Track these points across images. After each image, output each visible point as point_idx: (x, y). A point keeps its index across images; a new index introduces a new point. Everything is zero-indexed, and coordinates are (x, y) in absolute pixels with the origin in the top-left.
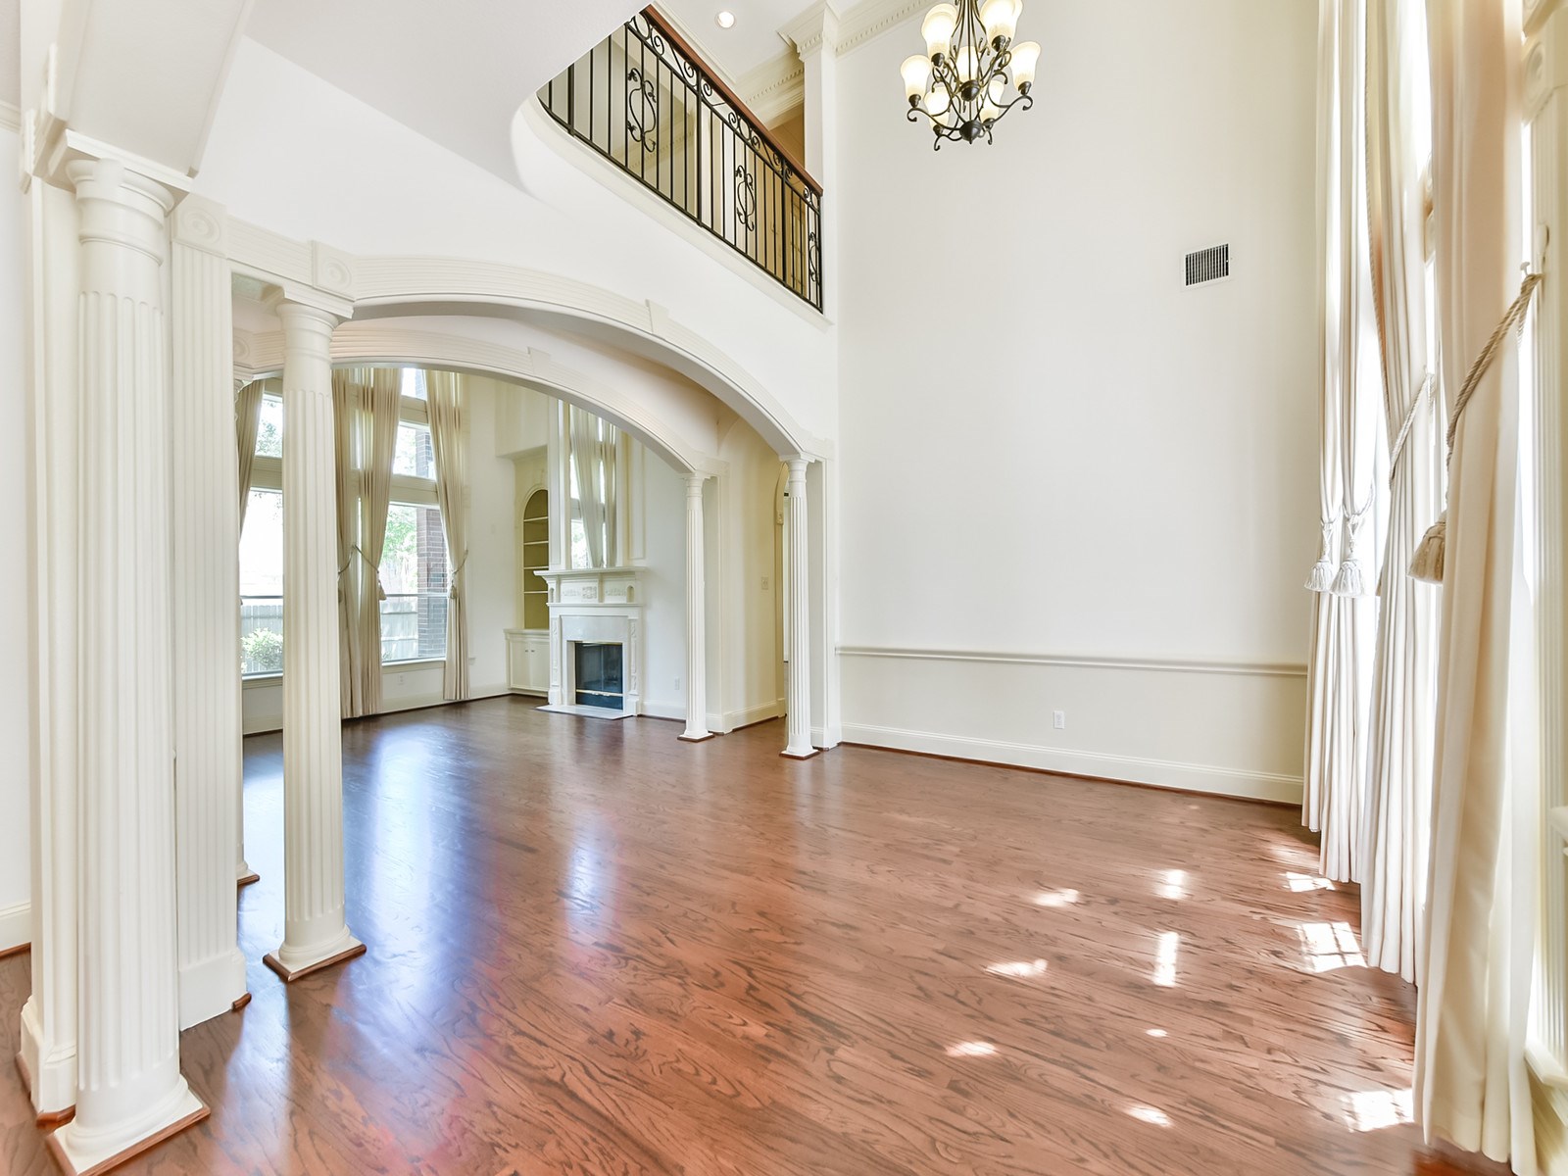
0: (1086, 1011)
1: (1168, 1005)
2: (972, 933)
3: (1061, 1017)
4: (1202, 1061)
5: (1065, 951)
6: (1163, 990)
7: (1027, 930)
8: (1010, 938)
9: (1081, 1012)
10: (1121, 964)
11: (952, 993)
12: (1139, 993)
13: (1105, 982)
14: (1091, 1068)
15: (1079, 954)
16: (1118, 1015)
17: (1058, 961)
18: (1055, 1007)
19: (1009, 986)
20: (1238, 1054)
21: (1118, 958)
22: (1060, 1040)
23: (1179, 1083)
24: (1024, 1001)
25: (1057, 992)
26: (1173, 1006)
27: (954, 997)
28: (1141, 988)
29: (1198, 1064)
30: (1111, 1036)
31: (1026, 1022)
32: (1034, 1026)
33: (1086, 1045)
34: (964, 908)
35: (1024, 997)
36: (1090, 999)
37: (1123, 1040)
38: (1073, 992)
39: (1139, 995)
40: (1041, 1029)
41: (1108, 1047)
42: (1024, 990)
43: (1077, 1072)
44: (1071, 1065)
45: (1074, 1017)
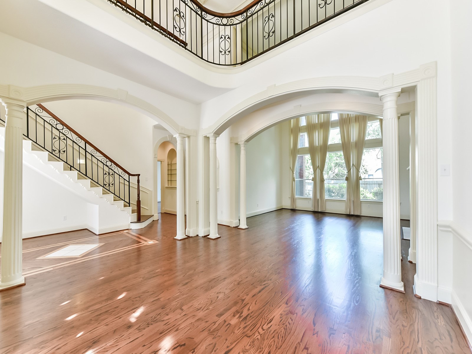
0: (105, 322)
1: (80, 346)
2: (163, 308)
3: (110, 315)
4: (60, 339)
5: (131, 330)
6: (85, 350)
7: (152, 324)
8: (152, 317)
9: (106, 320)
10: (108, 345)
11: (141, 297)
12: (93, 341)
13: (108, 333)
14: (92, 313)
15: (126, 334)
16: (95, 328)
17: (130, 326)
18: (114, 315)
19: (131, 309)
20: (47, 351)
21: (112, 346)
22: (105, 311)
23: (65, 328)
24: (123, 310)
25: (118, 318)
26: (78, 347)
27: (139, 297)
28: (94, 343)
29: (62, 337)
30: (92, 322)
31: (117, 307)
32: (115, 308)
33: (97, 315)
34: (179, 311)
35: (124, 310)
36: (107, 325)
37: (88, 324)
38: (114, 322)
39: (93, 340)
40: (112, 309)
41: (91, 320)
42: (127, 311)
43: (94, 310)
44: (97, 310)
45: (107, 318)
